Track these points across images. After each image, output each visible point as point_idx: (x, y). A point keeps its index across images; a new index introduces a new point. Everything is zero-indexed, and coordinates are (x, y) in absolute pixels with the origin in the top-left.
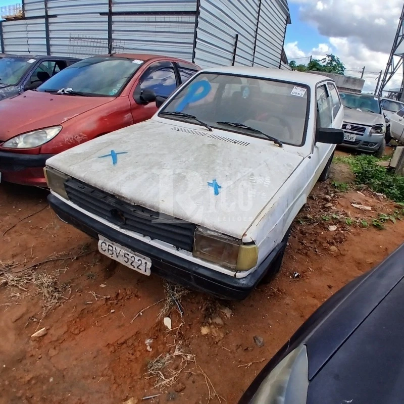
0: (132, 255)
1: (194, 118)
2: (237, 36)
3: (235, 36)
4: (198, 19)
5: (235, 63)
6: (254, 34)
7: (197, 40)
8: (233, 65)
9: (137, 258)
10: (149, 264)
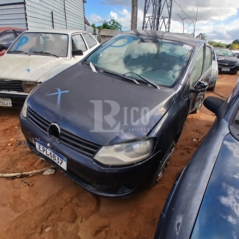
0: (3, 101)
1: (23, 52)
2: (52, 12)
3: (51, 13)
4: (26, 6)
5: (54, 27)
6: (63, 10)
7: (27, 17)
8: (53, 28)
9: (5, 101)
10: (11, 102)
